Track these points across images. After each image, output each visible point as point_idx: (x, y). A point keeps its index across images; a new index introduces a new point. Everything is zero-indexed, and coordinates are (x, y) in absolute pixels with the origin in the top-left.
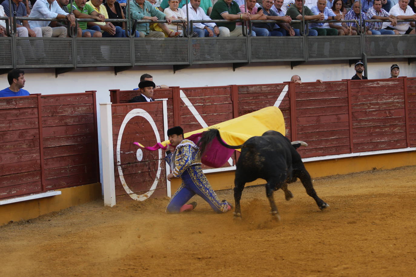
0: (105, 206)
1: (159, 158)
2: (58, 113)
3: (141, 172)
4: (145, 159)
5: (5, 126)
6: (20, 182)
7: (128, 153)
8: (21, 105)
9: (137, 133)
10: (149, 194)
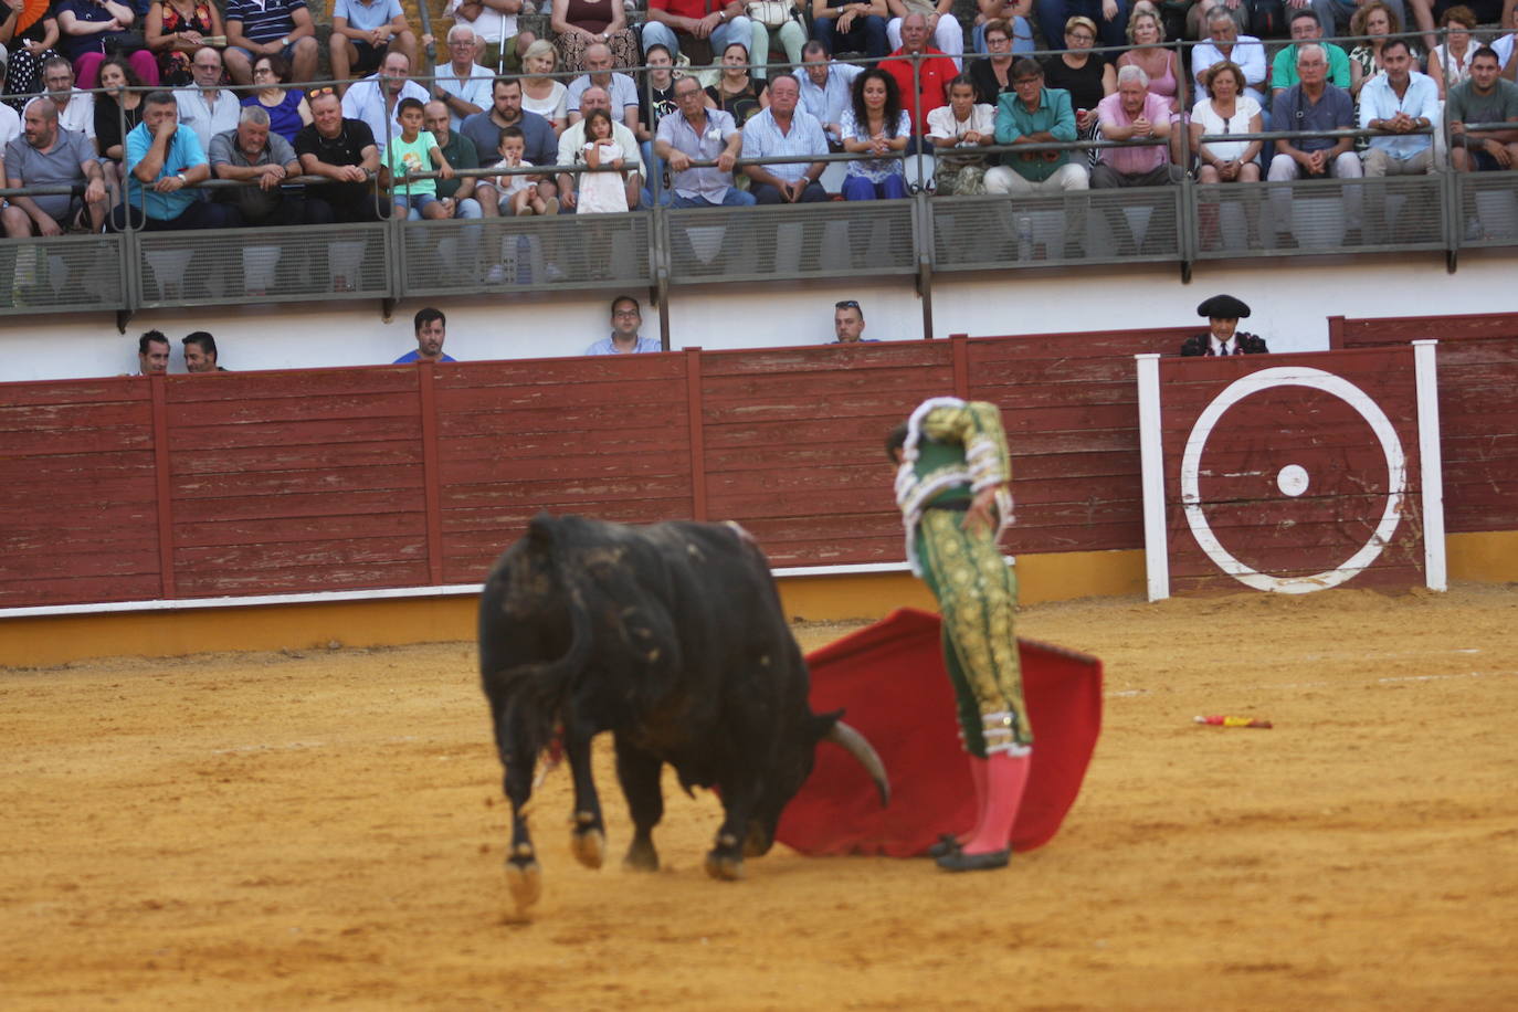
0: (1151, 600)
1: (1393, 488)
2: (1048, 377)
3: (1298, 524)
4: (1319, 491)
5: (793, 410)
6: (860, 533)
7: (1238, 475)
8: (871, 362)
9: (1283, 427)
10: (1334, 578)
